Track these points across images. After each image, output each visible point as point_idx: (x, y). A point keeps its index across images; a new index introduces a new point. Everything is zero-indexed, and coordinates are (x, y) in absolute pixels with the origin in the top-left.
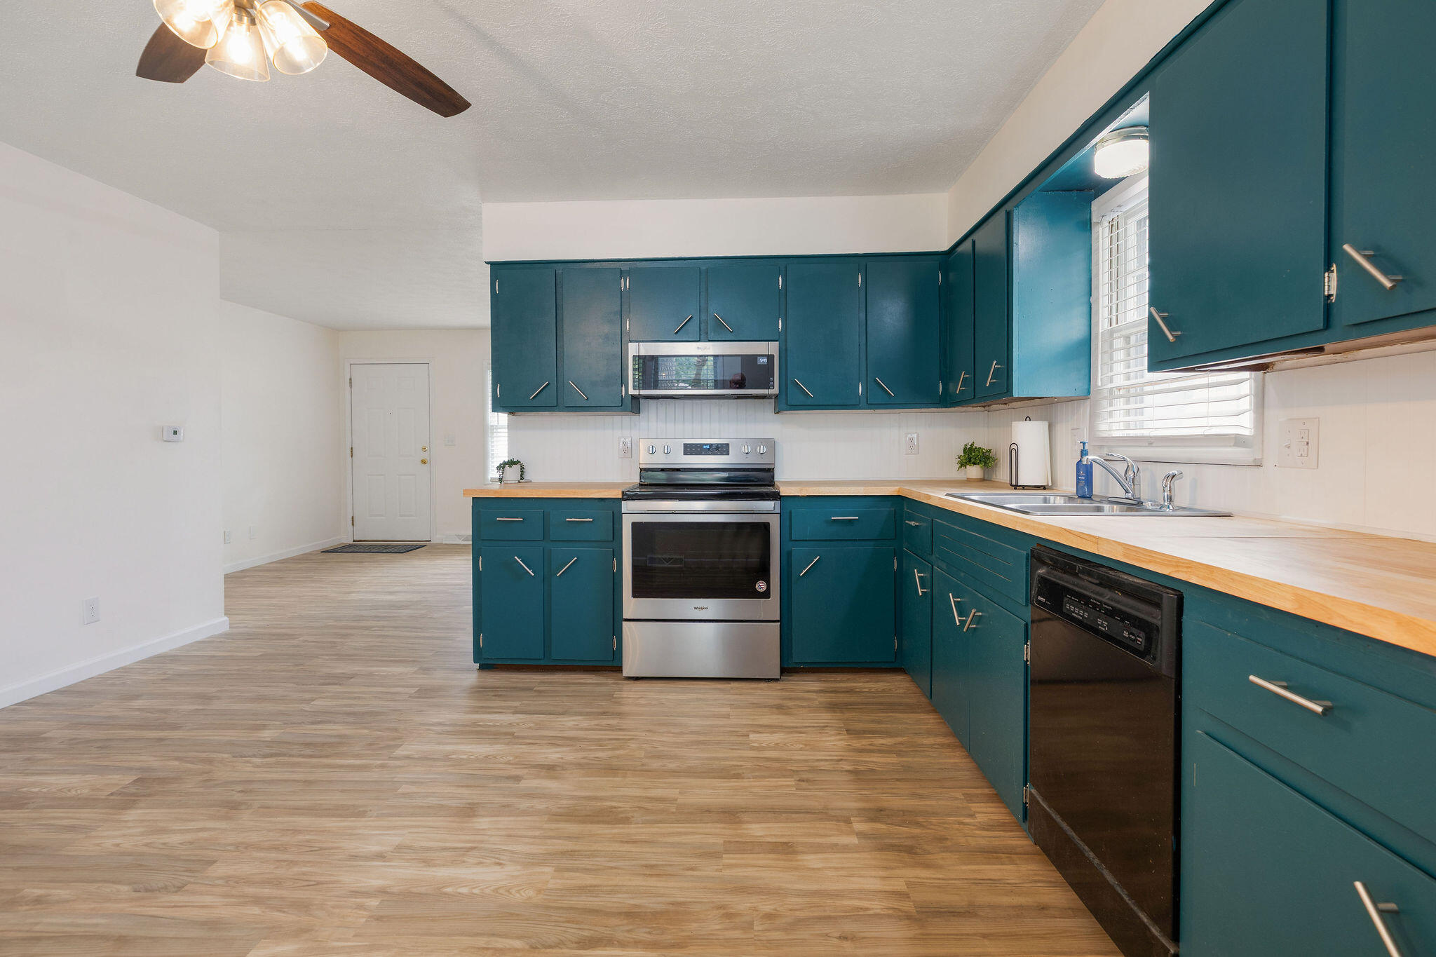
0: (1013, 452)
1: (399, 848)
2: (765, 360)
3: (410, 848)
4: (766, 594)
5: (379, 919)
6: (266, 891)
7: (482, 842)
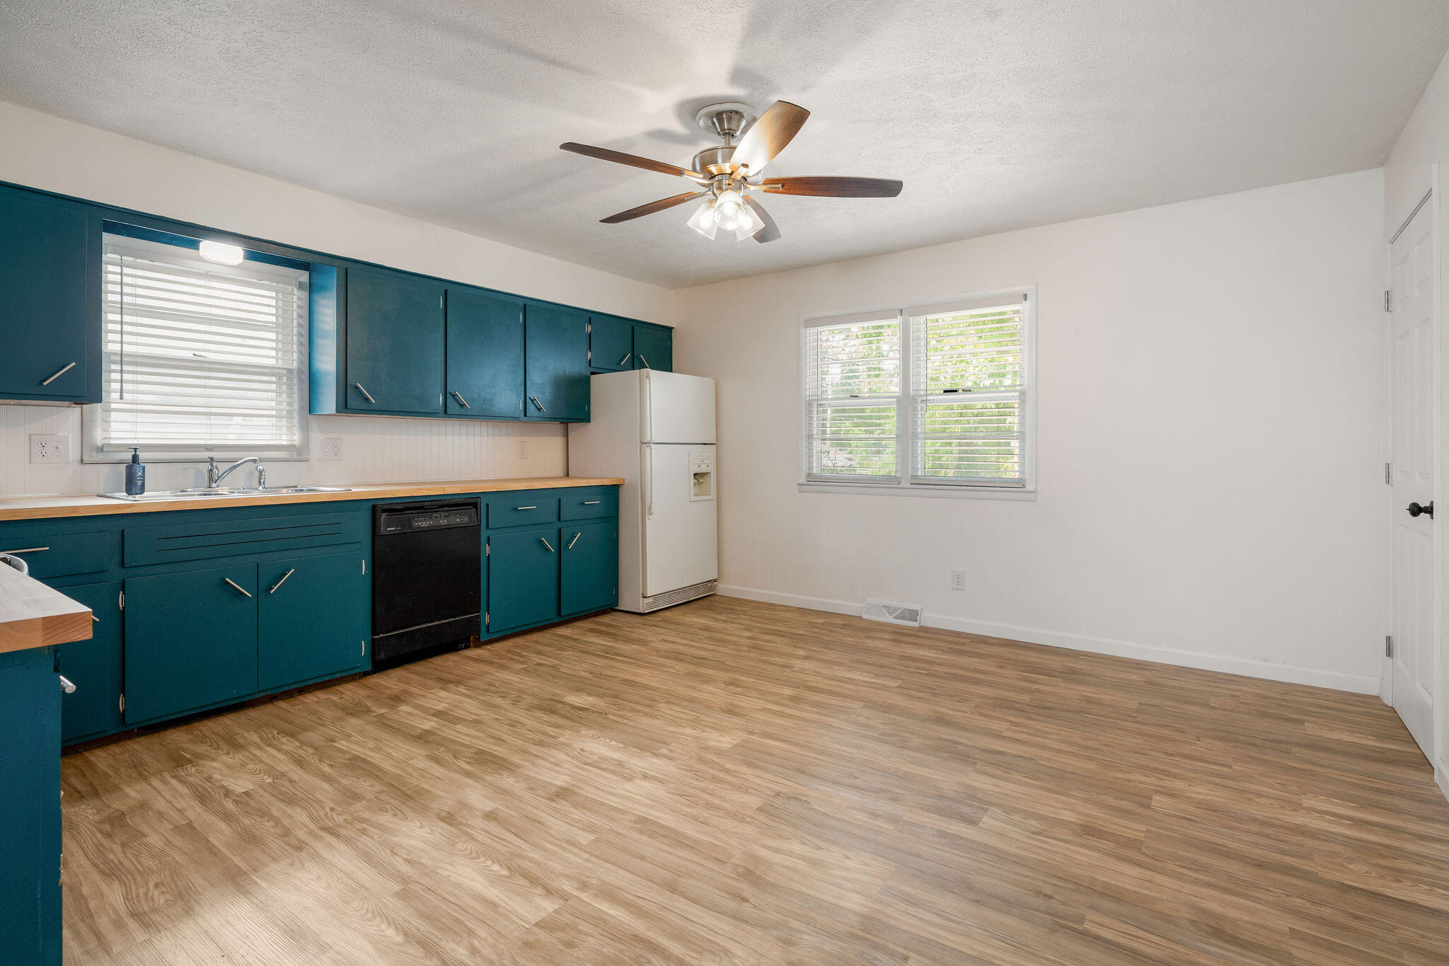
1: (629, 779)
3: (624, 777)
5: (665, 743)
6: (722, 775)
7: (578, 767)
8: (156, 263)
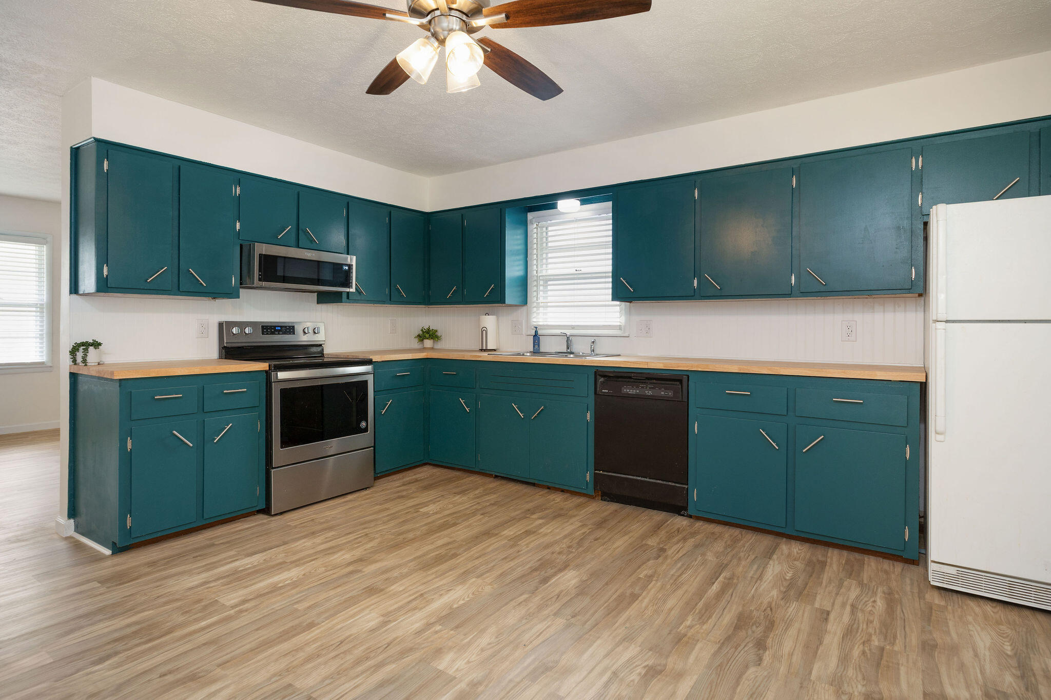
0: (484, 332)
2: (347, 268)
4: (366, 430)
8: (553, 221)
